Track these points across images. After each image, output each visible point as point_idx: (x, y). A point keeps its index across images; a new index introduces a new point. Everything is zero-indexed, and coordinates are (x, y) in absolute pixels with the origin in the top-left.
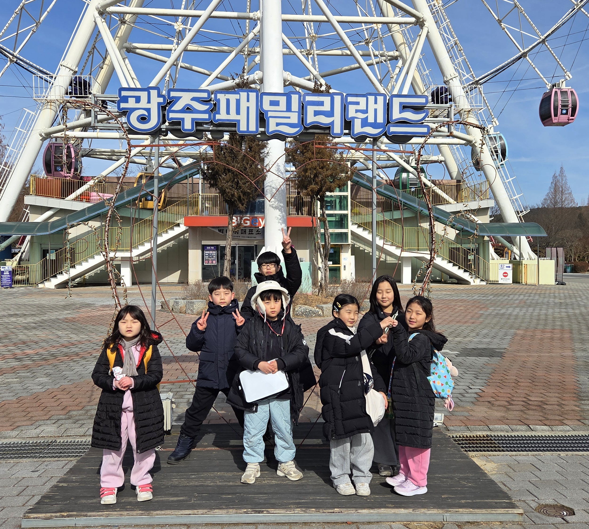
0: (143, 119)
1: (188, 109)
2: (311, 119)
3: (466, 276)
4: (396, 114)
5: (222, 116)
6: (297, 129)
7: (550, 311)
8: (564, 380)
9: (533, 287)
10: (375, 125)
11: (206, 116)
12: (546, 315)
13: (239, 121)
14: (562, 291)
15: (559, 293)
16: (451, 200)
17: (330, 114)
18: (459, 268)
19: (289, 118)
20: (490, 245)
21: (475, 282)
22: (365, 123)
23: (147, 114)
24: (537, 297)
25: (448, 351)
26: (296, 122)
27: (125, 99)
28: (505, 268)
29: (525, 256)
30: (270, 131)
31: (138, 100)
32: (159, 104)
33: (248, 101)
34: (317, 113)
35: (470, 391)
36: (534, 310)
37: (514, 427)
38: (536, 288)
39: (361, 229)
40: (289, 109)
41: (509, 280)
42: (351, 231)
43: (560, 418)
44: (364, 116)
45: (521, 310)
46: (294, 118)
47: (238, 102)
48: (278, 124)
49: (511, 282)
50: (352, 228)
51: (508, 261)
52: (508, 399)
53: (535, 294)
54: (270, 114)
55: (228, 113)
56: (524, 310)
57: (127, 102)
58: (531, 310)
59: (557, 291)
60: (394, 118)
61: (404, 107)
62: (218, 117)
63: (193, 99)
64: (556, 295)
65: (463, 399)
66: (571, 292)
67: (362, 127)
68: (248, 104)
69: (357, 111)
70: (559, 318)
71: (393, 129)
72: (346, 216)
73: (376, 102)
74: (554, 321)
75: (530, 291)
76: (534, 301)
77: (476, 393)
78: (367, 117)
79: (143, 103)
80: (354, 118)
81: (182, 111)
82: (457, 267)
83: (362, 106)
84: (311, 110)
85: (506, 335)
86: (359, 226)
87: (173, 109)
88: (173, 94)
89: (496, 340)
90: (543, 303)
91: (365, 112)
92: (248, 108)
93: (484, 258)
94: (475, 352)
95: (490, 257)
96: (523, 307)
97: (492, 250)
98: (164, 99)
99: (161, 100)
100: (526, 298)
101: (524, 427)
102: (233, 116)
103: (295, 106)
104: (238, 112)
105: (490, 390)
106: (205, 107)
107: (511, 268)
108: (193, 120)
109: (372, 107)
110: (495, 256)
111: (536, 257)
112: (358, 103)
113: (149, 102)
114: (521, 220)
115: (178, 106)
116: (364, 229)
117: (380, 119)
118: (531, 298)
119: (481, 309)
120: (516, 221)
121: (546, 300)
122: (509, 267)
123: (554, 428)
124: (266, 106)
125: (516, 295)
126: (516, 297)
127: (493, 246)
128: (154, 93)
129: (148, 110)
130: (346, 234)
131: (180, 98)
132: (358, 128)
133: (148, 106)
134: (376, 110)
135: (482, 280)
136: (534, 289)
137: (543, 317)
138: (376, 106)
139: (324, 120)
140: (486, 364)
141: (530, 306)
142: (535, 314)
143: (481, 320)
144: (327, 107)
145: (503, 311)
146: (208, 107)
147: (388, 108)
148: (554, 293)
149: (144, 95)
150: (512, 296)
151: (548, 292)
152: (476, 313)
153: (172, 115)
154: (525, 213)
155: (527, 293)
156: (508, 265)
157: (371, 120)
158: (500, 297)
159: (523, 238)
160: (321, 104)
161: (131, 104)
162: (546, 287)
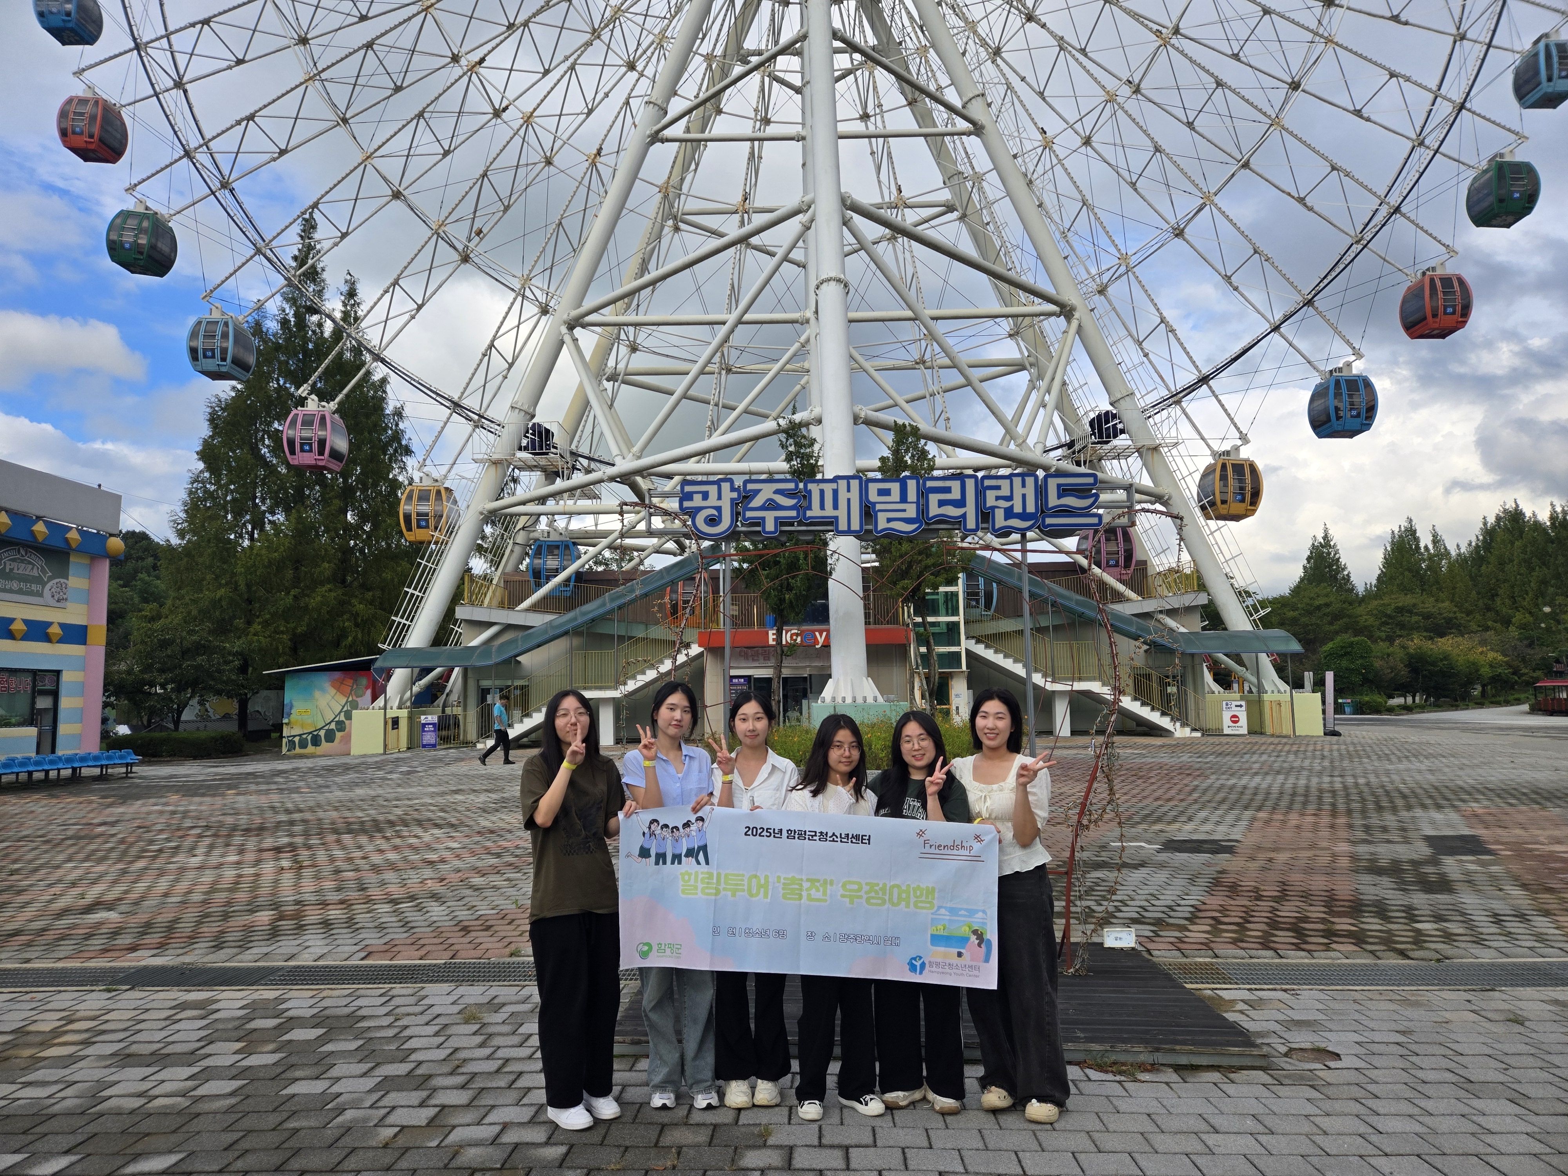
0: (712, 521)
1: (771, 505)
2: (934, 510)
3: (1165, 722)
4: (1053, 500)
5: (815, 512)
6: (915, 526)
7: (1315, 781)
8: (1334, 887)
9: (1285, 740)
10: (1023, 516)
11: (793, 513)
12: (1307, 787)
13: (836, 518)
14: (1335, 747)
15: (1331, 751)
16: (1132, 595)
17: (960, 503)
18: (1153, 709)
19: (904, 510)
20: (1205, 669)
21: (1181, 732)
22: (1009, 513)
23: (716, 513)
24: (1291, 757)
25: (1143, 844)
26: (914, 516)
27: (689, 496)
28: (1234, 708)
29: (1268, 686)
30: (879, 528)
31: (705, 495)
32: (732, 500)
33: (849, 491)
34: (942, 503)
35: (1182, 902)
36: (1286, 779)
37: (1253, 953)
38: (1291, 742)
39: (982, 646)
40: (904, 499)
41: (1243, 727)
42: (967, 650)
43: (1326, 941)
44: (1007, 504)
45: (1263, 779)
46: (911, 511)
47: (835, 492)
48: (889, 520)
49: (1244, 731)
50: (966, 644)
51: (1238, 695)
52: (1243, 915)
53: (1289, 752)
54: (878, 507)
55: (822, 507)
56: (1269, 779)
57: (691, 499)
58: (1280, 778)
59: (1327, 748)
60: (1050, 505)
61: (1063, 491)
62: (809, 514)
63: (777, 492)
64: (1326, 753)
65: (1172, 914)
66: (1351, 749)
67: (1006, 519)
68: (849, 495)
69: (998, 498)
70: (1329, 791)
71: (1048, 521)
72: (956, 625)
73: (1024, 486)
74: (1320, 798)
75: (1279, 747)
76: (1285, 765)
77: (1192, 906)
78: (1012, 506)
79: (712, 501)
80: (993, 508)
81: (762, 508)
82: (1148, 708)
83: (1005, 492)
84: (934, 499)
85: (1238, 819)
86: (978, 641)
87: (751, 505)
88: (750, 486)
89: (1222, 828)
90: (1302, 768)
91: (1009, 498)
92: (849, 500)
93: (1195, 691)
94: (1189, 845)
95: (1207, 689)
96: (1267, 774)
97: (1208, 677)
98: (739, 495)
99: (735, 495)
100: (1273, 759)
101: (1270, 953)
102: (829, 512)
103: (912, 495)
104: (836, 507)
105: (1215, 902)
106: (791, 502)
107: (1244, 708)
108: (776, 518)
109: (1018, 492)
110: (1216, 687)
111: (1288, 688)
112: (998, 488)
113: (719, 498)
114: (1257, 626)
115: (757, 502)
116: (987, 647)
117: (1031, 508)
118: (1280, 759)
119: (1195, 778)
120: (1249, 627)
121: (1307, 763)
122: (1241, 706)
123: (1315, 954)
124: (873, 497)
125: (1254, 753)
126: (1255, 758)
127: (1210, 669)
128: (726, 486)
129: (719, 509)
130: (958, 654)
131: (759, 491)
132: (1000, 521)
133: (718, 503)
134: (1024, 496)
135: (1194, 730)
136: (1285, 744)
137: (1301, 791)
138: (1024, 491)
139: (953, 512)
140: (1208, 865)
141: (1278, 773)
142: (1287, 786)
143: (1195, 795)
144: (956, 495)
145: (1232, 782)
146: (795, 501)
147: (1041, 491)
148: (1322, 750)
149: (713, 490)
150: (1247, 756)
151: (1311, 748)
152: (1186, 785)
153: (749, 514)
154: (1262, 613)
155: (1273, 751)
156: (1239, 703)
157: (1018, 509)
158: (1228, 758)
159: (1263, 658)
160: (948, 490)
161: (697, 501)
162: (1309, 739)
